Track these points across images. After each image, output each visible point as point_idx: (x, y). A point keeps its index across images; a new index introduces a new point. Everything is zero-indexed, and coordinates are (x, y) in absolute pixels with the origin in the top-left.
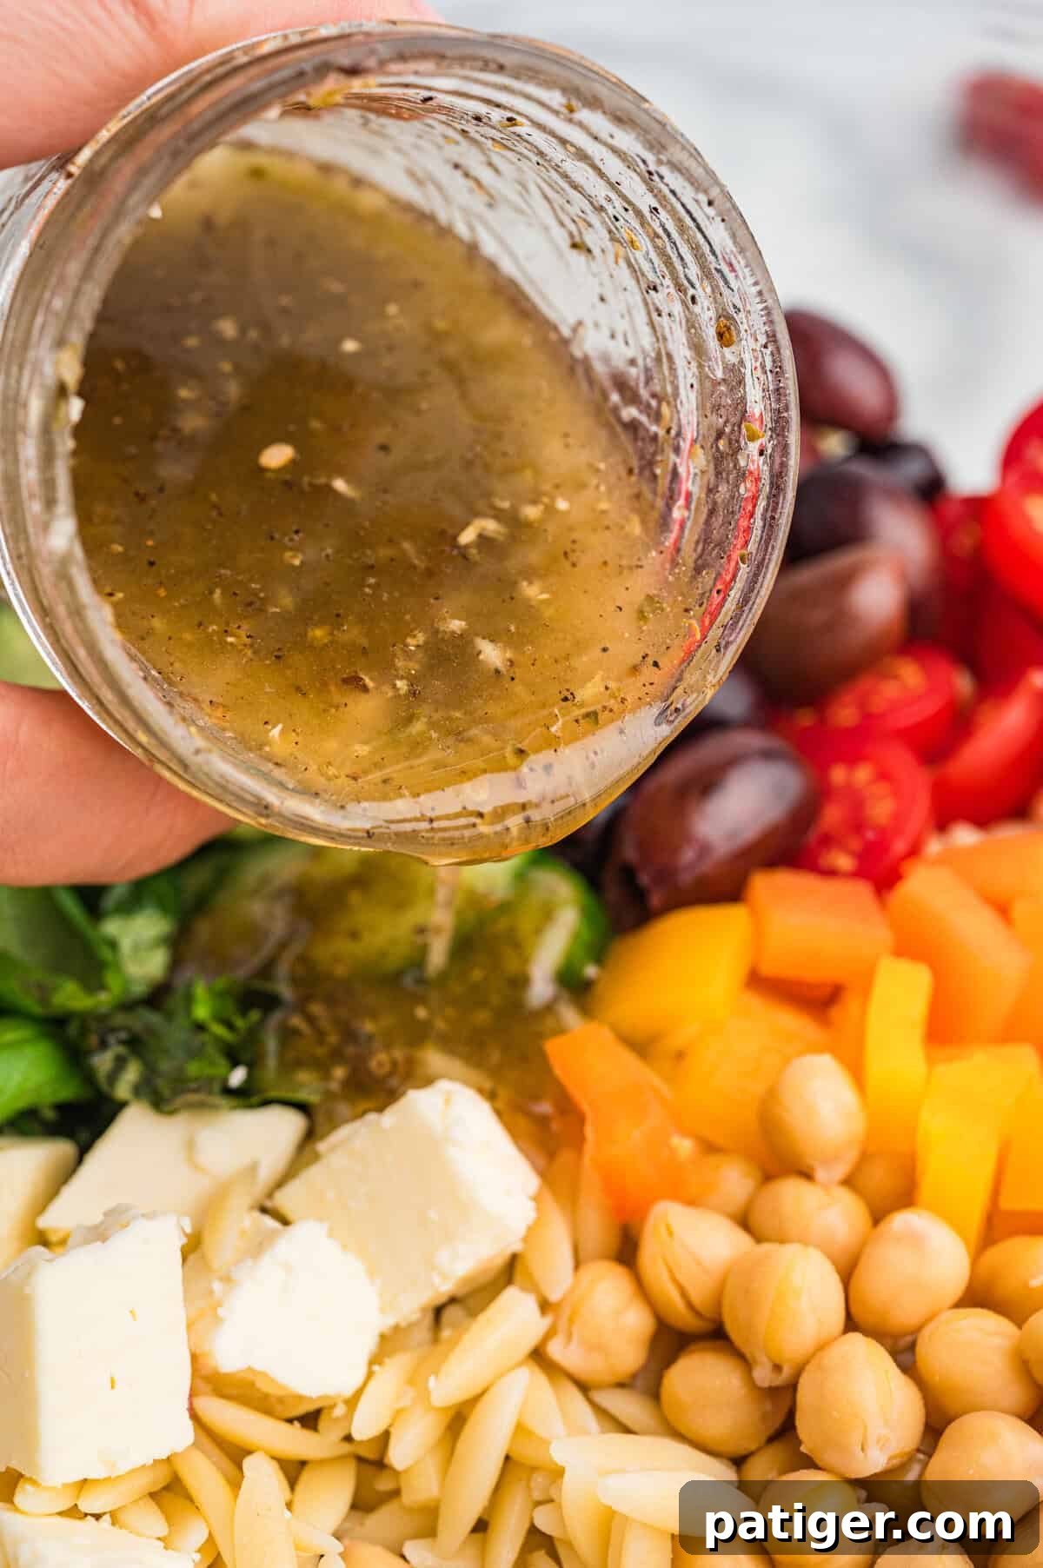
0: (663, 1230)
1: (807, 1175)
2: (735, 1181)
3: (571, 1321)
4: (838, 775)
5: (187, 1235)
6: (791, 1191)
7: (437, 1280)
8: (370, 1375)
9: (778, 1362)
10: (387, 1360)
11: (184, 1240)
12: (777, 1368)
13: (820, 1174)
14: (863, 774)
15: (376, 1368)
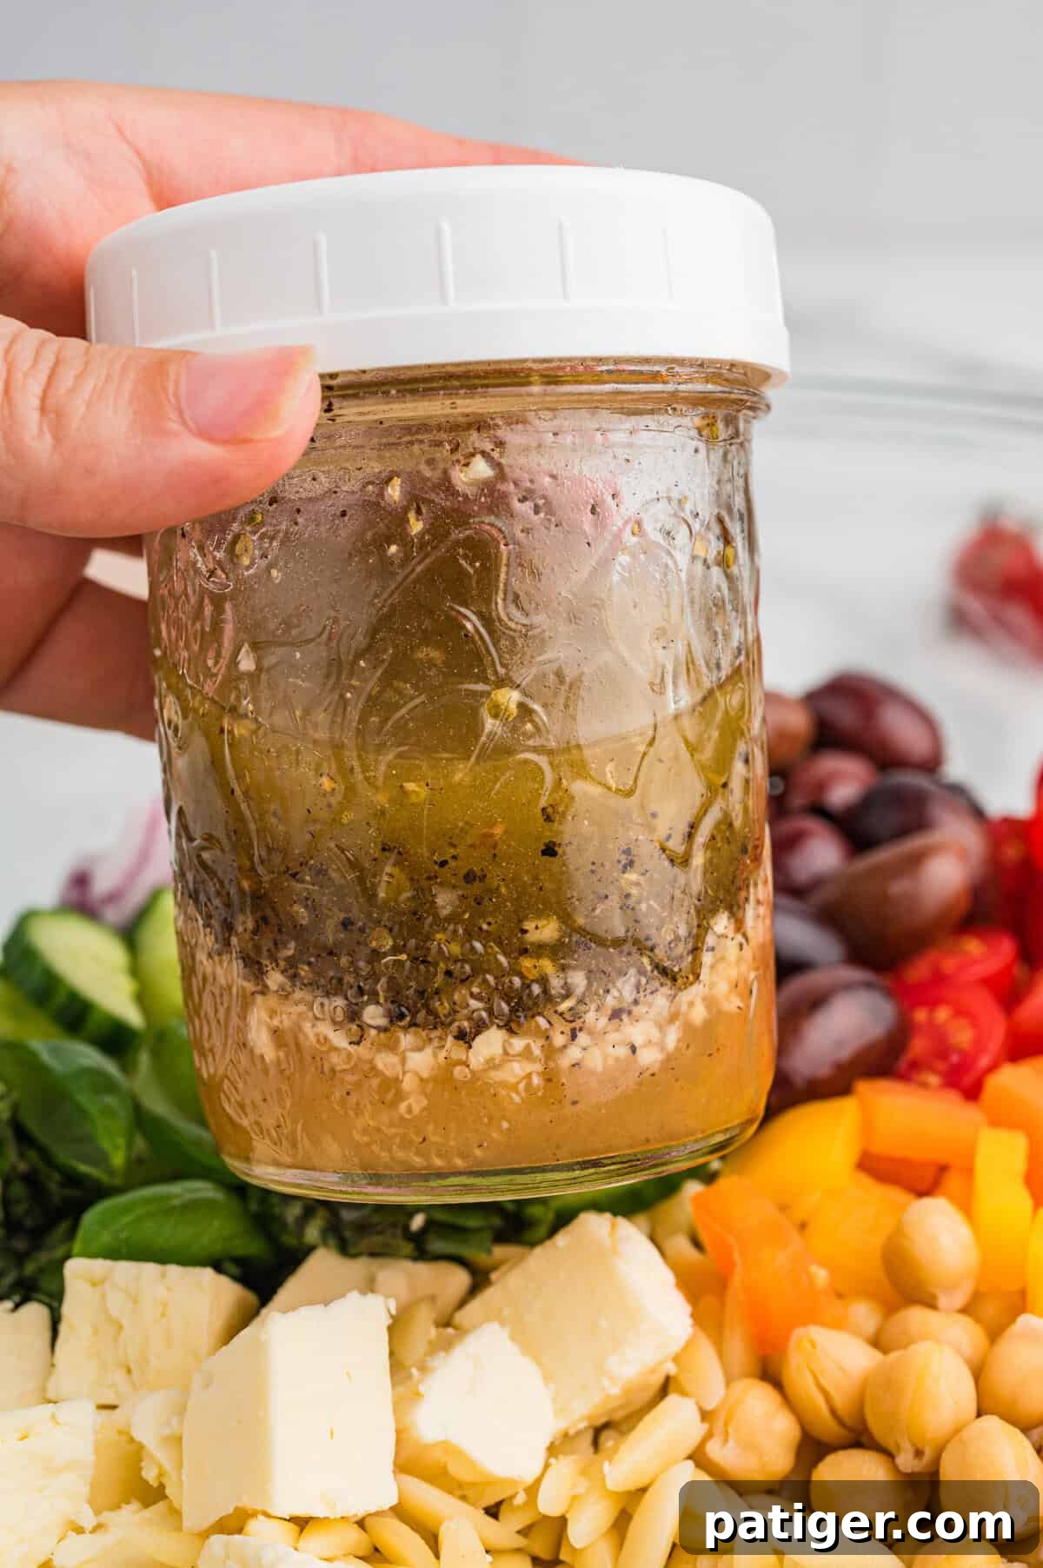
0: (807, 1345)
1: (932, 1305)
2: (864, 1314)
3: (726, 1424)
4: (921, 1015)
5: (392, 1317)
6: (916, 1316)
7: (606, 1383)
8: (547, 1466)
9: (920, 1447)
10: (561, 1457)
11: (390, 1321)
12: (919, 1453)
13: (943, 1301)
14: (942, 1014)
15: (552, 1461)
